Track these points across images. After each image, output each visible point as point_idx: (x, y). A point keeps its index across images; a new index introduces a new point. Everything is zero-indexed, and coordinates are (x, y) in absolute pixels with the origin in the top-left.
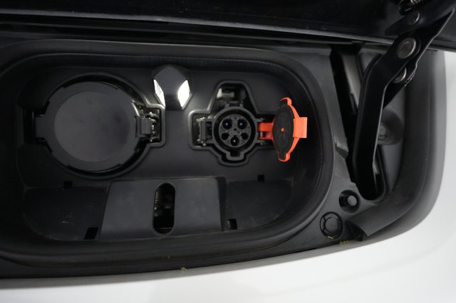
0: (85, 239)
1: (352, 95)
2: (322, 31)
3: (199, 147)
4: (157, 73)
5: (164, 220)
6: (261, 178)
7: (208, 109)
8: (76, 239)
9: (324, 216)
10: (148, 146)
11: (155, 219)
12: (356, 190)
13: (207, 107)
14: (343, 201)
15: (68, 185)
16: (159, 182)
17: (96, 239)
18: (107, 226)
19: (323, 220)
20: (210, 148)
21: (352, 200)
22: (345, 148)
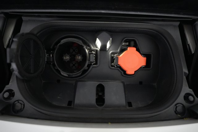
0: (68, 105)
2: (181, 14)
3: (113, 68)
5: (100, 100)
6: (141, 83)
7: (119, 50)
8: (64, 105)
9: (176, 105)
10: (91, 67)
11: (96, 99)
12: (193, 93)
13: (118, 49)
14: (186, 97)
15: (59, 81)
16: (97, 83)
17: (72, 106)
18: (77, 101)
19: (175, 107)
20: (119, 68)
21: (191, 98)
22: (187, 72)
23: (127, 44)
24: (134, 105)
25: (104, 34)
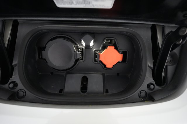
0: (60, 92)
1: (158, 43)
3: (96, 62)
4: (83, 37)
5: (84, 88)
6: (118, 74)
7: (100, 48)
8: (56, 93)
9: (140, 92)
10: (78, 61)
11: (81, 88)
12: (154, 83)
14: (148, 86)
15: (52, 73)
16: (83, 75)
17: (63, 93)
18: (66, 89)
19: (140, 93)
20: (100, 63)
21: (152, 87)
22: (152, 66)
23: (109, 41)
24: (110, 92)
25: (87, 36)
